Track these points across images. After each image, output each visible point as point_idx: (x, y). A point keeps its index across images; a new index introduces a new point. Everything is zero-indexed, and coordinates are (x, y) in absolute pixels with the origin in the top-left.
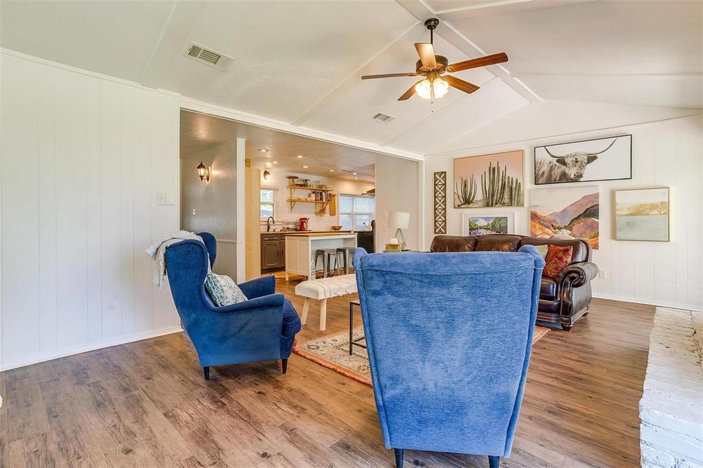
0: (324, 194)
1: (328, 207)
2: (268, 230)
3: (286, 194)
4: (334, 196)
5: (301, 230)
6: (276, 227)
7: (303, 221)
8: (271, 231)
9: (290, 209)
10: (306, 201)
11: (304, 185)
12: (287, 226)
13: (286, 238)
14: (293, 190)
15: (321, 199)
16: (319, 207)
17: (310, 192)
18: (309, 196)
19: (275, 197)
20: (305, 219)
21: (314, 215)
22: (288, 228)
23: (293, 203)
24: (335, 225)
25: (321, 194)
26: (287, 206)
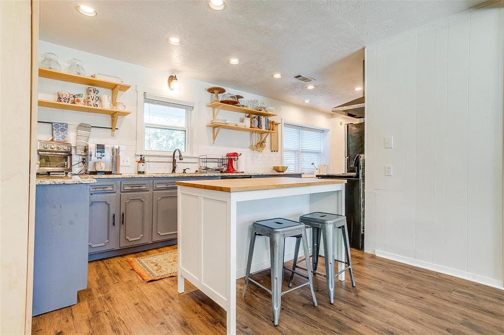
0: (263, 119)
1: (268, 140)
2: (174, 171)
3: (205, 116)
4: (277, 124)
5: (228, 171)
6: (185, 166)
7: (232, 158)
8: (179, 172)
9: (212, 139)
10: (236, 128)
11: (233, 102)
12: (204, 165)
13: (180, 190)
14: (216, 110)
15: (259, 126)
16: (256, 139)
17: (243, 115)
18: (242, 121)
19: (188, 119)
20: (235, 154)
21: (249, 150)
22: (207, 169)
23: (216, 129)
24: (278, 164)
25: (259, 119)
26: (207, 133)
